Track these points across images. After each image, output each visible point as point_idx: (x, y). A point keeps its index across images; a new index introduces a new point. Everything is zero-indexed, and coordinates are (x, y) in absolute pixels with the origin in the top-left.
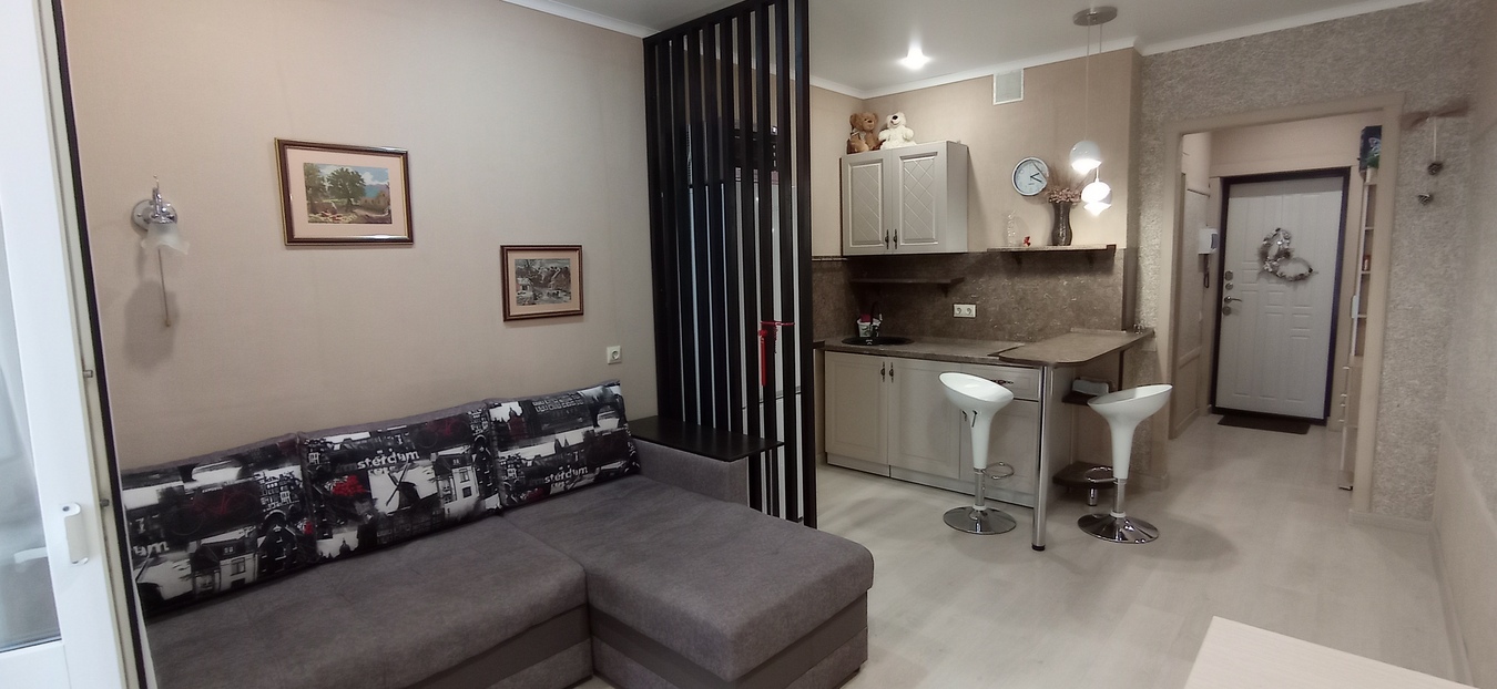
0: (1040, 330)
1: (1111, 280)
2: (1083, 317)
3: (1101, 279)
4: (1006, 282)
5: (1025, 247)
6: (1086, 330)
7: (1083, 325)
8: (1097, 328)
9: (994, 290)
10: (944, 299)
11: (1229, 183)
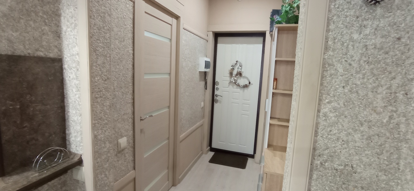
11: (217, 35)
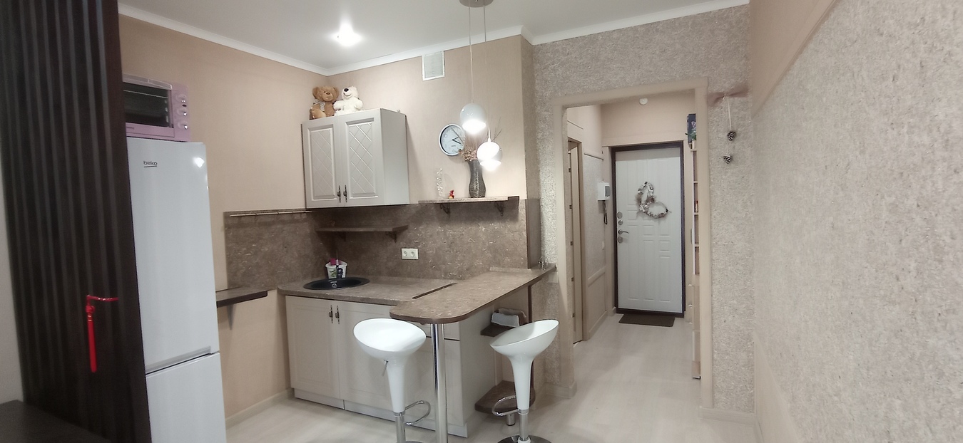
0: (467, 270)
1: (517, 226)
2: (498, 259)
3: (510, 225)
4: (439, 229)
5: (451, 200)
6: (501, 269)
7: (498, 264)
8: (509, 267)
9: (431, 236)
10: (394, 244)
11: (615, 151)
